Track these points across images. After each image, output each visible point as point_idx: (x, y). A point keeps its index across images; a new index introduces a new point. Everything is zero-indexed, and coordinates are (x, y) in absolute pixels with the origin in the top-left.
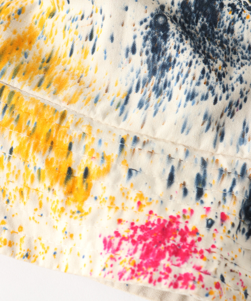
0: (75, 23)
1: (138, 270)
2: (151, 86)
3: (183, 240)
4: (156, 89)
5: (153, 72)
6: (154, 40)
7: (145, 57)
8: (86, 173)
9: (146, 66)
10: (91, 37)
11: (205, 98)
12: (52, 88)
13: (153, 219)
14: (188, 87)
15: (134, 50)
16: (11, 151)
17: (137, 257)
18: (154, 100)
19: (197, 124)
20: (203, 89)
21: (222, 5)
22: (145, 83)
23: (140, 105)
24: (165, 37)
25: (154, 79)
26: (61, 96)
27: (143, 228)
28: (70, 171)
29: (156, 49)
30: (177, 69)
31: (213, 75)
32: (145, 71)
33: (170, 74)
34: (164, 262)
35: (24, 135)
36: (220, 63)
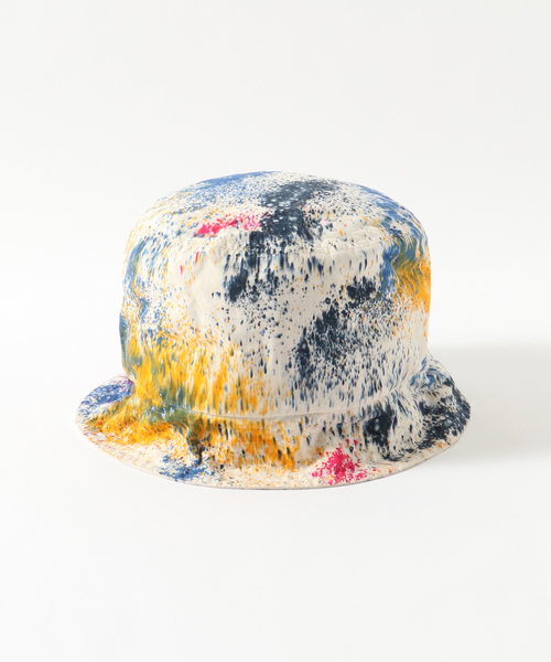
0: (250, 359)
2: (304, 383)
4: (307, 384)
5: (303, 375)
6: (302, 359)
7: (297, 368)
8: (289, 451)
9: (298, 373)
10: (262, 363)
11: (337, 383)
12: (250, 408)
13: (331, 455)
14: (326, 380)
15: (290, 366)
16: (243, 452)
18: (308, 392)
19: (336, 399)
20: (335, 379)
21: (338, 315)
22: (300, 382)
23: (302, 398)
24: (308, 356)
25: (305, 380)
26: (257, 412)
28: (280, 452)
29: (304, 363)
30: (317, 372)
31: (339, 369)
32: (298, 376)
33: (313, 375)
35: (247, 442)
36: (342, 357)
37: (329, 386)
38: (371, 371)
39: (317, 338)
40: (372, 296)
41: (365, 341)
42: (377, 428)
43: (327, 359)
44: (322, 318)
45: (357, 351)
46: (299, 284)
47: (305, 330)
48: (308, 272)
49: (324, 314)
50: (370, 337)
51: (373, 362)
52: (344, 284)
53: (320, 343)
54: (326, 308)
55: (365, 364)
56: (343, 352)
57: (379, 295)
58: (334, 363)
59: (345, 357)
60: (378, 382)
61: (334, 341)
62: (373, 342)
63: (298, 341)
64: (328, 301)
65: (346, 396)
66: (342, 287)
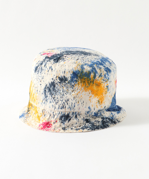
0: (35, 88)
1: (42, 129)
3: (49, 125)
4: (46, 100)
5: (45, 97)
6: (45, 92)
10: (37, 91)
11: (52, 102)
13: (46, 122)
14: (50, 101)
15: (43, 94)
17: (42, 127)
18: (46, 102)
19: (51, 107)
21: (55, 84)
23: (44, 103)
27: (44, 123)
29: (45, 94)
31: (53, 98)
33: (48, 98)
34: (46, 128)
36: (54, 95)
37: (50, 102)
38: (63, 103)
39: (49, 89)
40: (67, 82)
41: (62, 93)
42: (63, 119)
43: (50, 94)
44: (51, 83)
45: (59, 95)
46: (46, 72)
47: (46, 85)
48: (49, 70)
49: (51, 82)
50: (64, 93)
51: (64, 100)
52: (58, 76)
53: (50, 90)
54: (52, 81)
55: (61, 100)
56: (55, 94)
57: (69, 83)
58: (51, 96)
59: (55, 96)
60: (65, 106)
61: (54, 91)
62: (65, 95)
63: (44, 87)
64: (53, 79)
65: (54, 106)
66: (57, 76)
